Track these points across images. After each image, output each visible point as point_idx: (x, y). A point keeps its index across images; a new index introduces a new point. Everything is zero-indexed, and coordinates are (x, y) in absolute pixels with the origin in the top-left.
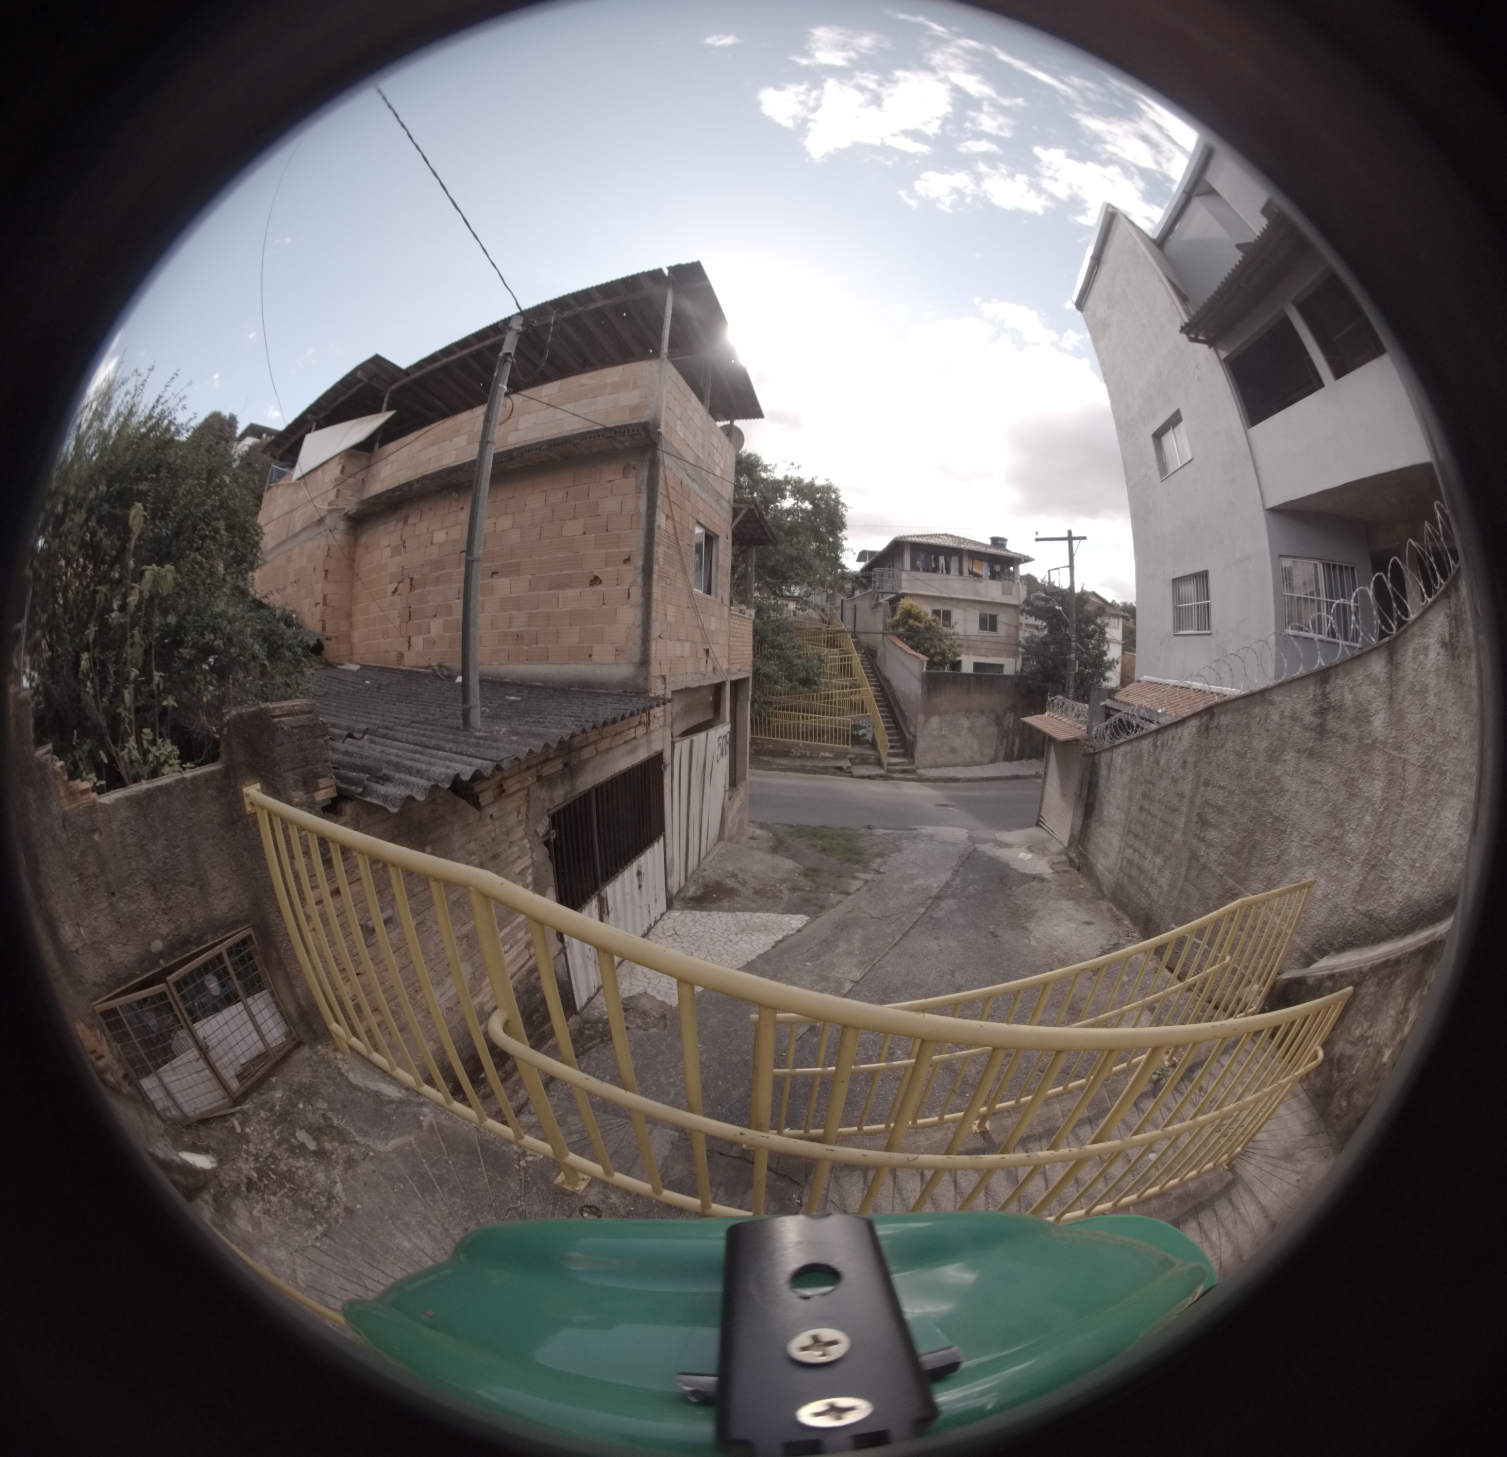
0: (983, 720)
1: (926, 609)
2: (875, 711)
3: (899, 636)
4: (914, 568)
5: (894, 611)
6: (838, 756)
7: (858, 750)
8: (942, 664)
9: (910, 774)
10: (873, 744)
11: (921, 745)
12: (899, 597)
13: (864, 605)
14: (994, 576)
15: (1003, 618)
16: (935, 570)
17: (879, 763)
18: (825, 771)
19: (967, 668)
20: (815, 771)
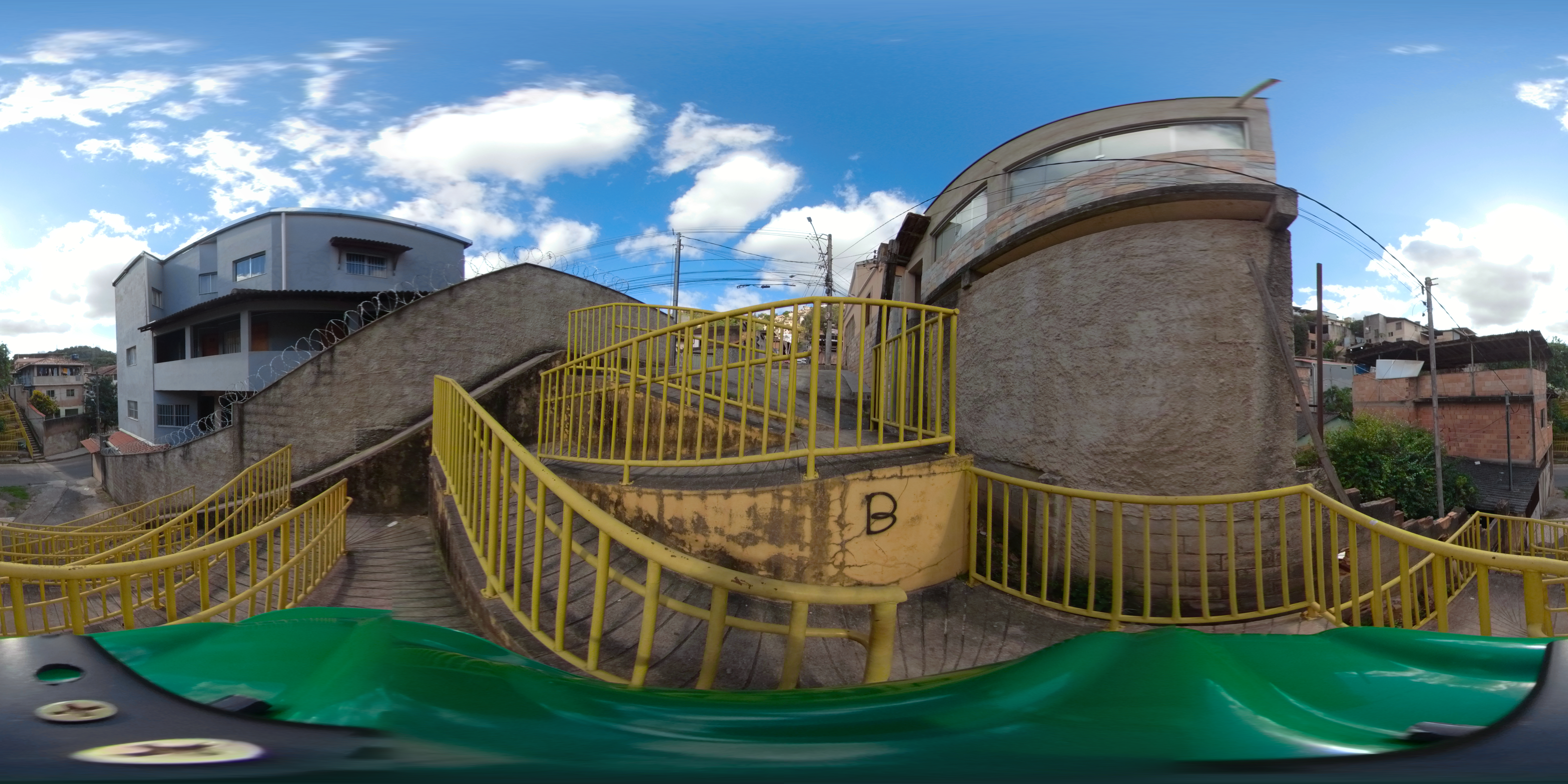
0: (70, 434)
1: (44, 392)
2: (26, 436)
3: (33, 404)
4: (39, 375)
5: (31, 394)
6: (14, 455)
7: (20, 452)
8: (52, 414)
9: (43, 459)
10: (27, 449)
11: (46, 448)
12: (33, 387)
13: (19, 391)
14: (72, 374)
15: (76, 392)
16: (47, 374)
17: (30, 457)
18: (9, 462)
19: (63, 414)
20: (5, 463)
